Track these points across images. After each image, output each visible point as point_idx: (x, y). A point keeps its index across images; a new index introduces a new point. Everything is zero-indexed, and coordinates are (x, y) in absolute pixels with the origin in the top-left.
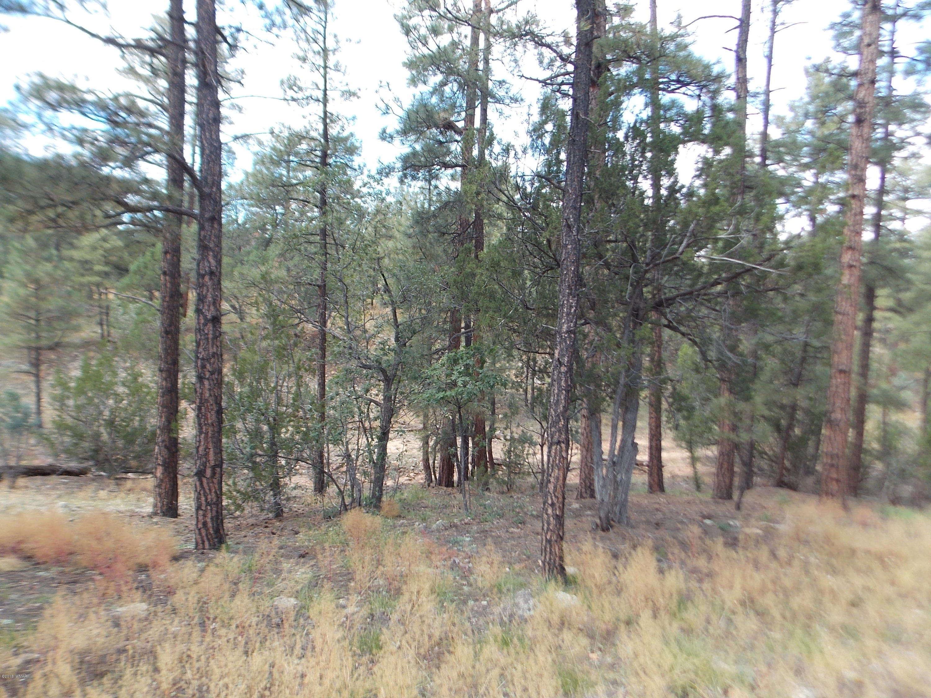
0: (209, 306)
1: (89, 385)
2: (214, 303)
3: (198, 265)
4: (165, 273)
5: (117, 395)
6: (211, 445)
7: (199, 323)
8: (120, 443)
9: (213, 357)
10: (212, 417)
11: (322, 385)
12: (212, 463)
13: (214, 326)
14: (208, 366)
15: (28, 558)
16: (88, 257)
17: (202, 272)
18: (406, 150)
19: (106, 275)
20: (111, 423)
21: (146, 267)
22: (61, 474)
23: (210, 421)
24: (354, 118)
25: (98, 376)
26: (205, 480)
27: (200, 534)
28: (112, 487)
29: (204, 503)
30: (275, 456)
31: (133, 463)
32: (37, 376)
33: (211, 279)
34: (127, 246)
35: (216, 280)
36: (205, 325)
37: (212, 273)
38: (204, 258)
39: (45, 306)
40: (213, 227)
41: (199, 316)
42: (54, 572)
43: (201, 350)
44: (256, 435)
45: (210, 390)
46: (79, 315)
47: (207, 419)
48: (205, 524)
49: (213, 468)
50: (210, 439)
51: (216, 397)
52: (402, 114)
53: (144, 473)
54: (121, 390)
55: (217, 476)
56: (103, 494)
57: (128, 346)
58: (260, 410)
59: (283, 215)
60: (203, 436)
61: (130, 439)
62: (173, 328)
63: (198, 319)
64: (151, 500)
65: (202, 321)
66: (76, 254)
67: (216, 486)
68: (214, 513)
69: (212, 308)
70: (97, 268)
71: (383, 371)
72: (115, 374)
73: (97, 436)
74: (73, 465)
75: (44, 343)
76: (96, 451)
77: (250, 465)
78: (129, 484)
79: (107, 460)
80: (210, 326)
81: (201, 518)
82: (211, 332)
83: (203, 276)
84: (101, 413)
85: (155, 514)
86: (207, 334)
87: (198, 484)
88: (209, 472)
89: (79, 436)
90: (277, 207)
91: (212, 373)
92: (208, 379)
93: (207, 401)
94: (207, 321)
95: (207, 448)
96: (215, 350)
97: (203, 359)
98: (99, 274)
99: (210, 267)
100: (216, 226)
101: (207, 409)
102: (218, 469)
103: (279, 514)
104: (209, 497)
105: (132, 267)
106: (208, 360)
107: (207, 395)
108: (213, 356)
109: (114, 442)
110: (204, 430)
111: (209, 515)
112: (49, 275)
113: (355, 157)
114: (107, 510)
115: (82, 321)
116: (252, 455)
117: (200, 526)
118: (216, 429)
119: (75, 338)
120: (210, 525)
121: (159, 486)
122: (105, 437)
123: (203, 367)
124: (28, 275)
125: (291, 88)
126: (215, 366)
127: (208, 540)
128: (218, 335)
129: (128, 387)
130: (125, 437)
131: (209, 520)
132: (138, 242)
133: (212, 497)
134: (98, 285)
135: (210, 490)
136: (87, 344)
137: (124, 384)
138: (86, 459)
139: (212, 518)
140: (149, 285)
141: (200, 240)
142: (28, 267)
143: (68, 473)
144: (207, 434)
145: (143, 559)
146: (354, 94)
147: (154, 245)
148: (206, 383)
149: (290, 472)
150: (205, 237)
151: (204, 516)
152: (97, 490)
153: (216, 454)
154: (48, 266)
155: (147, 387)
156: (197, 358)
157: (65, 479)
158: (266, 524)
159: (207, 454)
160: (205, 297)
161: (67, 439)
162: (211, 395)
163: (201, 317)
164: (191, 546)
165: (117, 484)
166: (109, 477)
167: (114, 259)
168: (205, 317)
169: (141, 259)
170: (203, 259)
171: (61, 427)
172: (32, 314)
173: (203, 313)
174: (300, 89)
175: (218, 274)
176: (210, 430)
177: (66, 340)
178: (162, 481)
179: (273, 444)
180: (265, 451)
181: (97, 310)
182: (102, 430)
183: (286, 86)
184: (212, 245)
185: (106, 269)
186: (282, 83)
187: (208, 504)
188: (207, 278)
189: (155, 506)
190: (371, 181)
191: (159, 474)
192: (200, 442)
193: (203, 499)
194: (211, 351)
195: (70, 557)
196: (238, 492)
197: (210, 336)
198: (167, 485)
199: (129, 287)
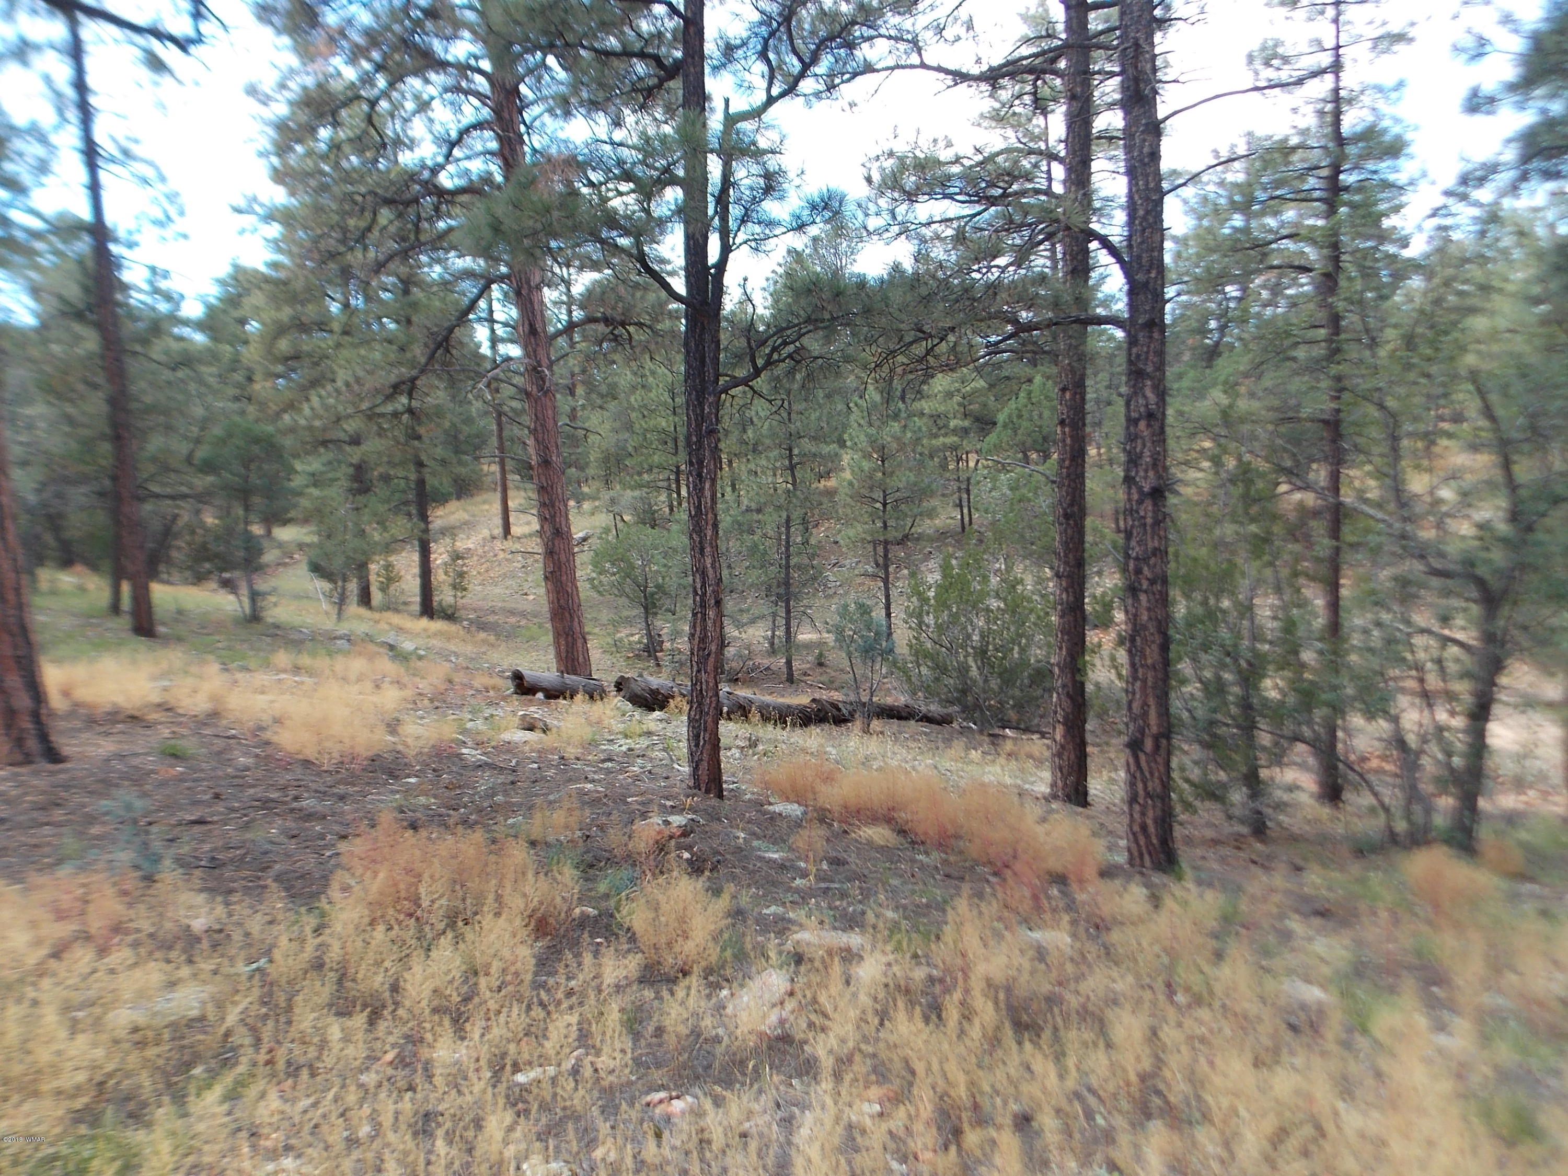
0: (1146, 471)
1: (954, 595)
2: (1155, 465)
3: (1128, 404)
4: (1062, 423)
5: (988, 610)
6: (1151, 701)
7: (1130, 500)
8: (994, 683)
9: (1154, 555)
10: (1152, 654)
11: (1334, 605)
12: (1154, 729)
13: (1155, 505)
14: (1146, 570)
15: (902, 832)
16: (942, 409)
17: (1134, 415)
18: (1528, 118)
19: (966, 431)
20: (982, 653)
21: (1020, 416)
22: (921, 720)
23: (1149, 661)
24: (1400, 85)
25: (964, 584)
26: (1142, 757)
27: (1136, 841)
28: (986, 747)
29: (1141, 792)
30: (1249, 728)
31: (1012, 715)
32: (886, 581)
33: (1149, 426)
34: (992, 386)
35: (1156, 425)
36: (1140, 502)
37: (1150, 416)
38: (1136, 391)
39: (893, 483)
40: (1151, 337)
41: (1130, 488)
42: (935, 858)
43: (1133, 543)
44: (1215, 689)
45: (1149, 609)
46: (932, 494)
47: (1144, 656)
48: (1144, 828)
49: (1156, 739)
50: (1149, 690)
51: (1160, 622)
52: (1518, 44)
53: (1027, 730)
54: (994, 604)
55: (1163, 752)
56: (975, 755)
57: (1000, 538)
58: (1223, 646)
59: (1239, 300)
60: (1138, 684)
61: (1008, 676)
62: (1076, 509)
63: (1129, 494)
64: (1047, 775)
65: (1135, 497)
66: (926, 406)
67: (1162, 769)
68: (1159, 813)
69: (1151, 474)
70: (953, 424)
71: (1481, 583)
72: (985, 579)
73: (963, 670)
74: (935, 708)
75: (892, 534)
76: (964, 692)
77: (1207, 737)
78: (1009, 746)
79: (977, 706)
80: (1148, 504)
81: (1137, 816)
82: (1150, 514)
83: (1135, 422)
84: (969, 637)
85: (1055, 797)
86: (1144, 518)
87: (1131, 760)
88: (1149, 744)
89: (941, 669)
90: (1228, 289)
91: (1152, 582)
92: (1146, 592)
93: (1144, 627)
94: (1143, 496)
95: (1145, 704)
96: (1156, 544)
97: (1137, 559)
98: (955, 431)
99: (1147, 406)
100: (1156, 335)
101: (1145, 640)
102: (1164, 742)
103: (1259, 829)
104: (1150, 784)
105: (1001, 418)
106: (1146, 560)
107: (1145, 617)
108: (1154, 553)
109: (986, 681)
110: (1140, 675)
111: (1150, 814)
112: (897, 439)
113: (1402, 162)
114: (986, 779)
115: (935, 502)
116: (1212, 723)
117: (1136, 828)
118: (1160, 675)
119: (926, 526)
120: (1152, 829)
121: (1059, 755)
122: (974, 672)
123: (1138, 571)
124: (872, 442)
125: (1267, 64)
126: (1158, 570)
127: (1150, 854)
128: (1161, 520)
129: (1005, 600)
130: (1000, 675)
131: (1150, 822)
132: (1008, 378)
133: (1154, 785)
134: (954, 448)
135: (1152, 774)
136: (942, 535)
137: (998, 596)
138: (952, 703)
139: (1155, 821)
140: (1023, 443)
141: (1130, 362)
142: (872, 431)
143: (928, 719)
144: (1144, 681)
145: (1054, 864)
146: (1400, 38)
147: (1030, 381)
148: (1143, 598)
149: (1278, 758)
150: (1138, 356)
151: (1143, 814)
152: (967, 749)
153: (1160, 715)
154: (896, 426)
155: (1030, 600)
156: (1127, 556)
157: (925, 728)
158: (1238, 842)
159: (1145, 715)
160: (1140, 456)
161: (924, 670)
162: (1150, 619)
163: (1134, 490)
164: (1121, 859)
165: (993, 744)
166: (981, 732)
167: (974, 407)
168: (1140, 490)
169: (1012, 405)
170: (1135, 393)
171: (919, 653)
172: (878, 495)
173: (1136, 483)
174: (1286, 60)
175: (1159, 416)
176: (1150, 675)
177: (917, 530)
178: (1062, 747)
179: (1246, 706)
180: (1233, 718)
181: (954, 485)
182: (970, 660)
183: (1258, 64)
184: (1150, 369)
185: (966, 423)
186: (1250, 59)
187: (1148, 795)
188: (1142, 424)
189: (1053, 785)
190: (1450, 201)
191: (1058, 737)
192: (1134, 693)
193: (1140, 786)
194: (1150, 545)
195: (953, 841)
196: (1187, 780)
197: (1149, 521)
198: (1070, 755)
199: (998, 448)
